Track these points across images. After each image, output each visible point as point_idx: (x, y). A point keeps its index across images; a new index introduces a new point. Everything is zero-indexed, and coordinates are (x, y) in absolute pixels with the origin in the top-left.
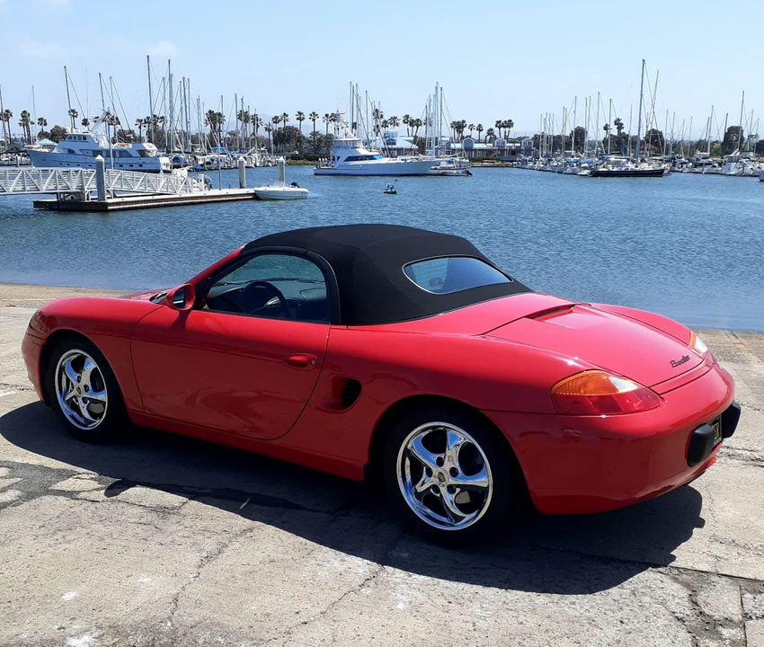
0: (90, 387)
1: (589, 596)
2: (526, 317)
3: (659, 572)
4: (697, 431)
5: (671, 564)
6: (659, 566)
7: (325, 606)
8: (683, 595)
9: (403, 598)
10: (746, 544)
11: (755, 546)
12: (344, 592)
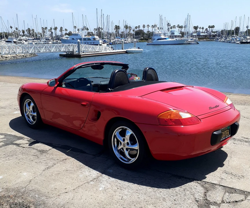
0: (32, 111)
1: (168, 190)
2: (161, 90)
3: (198, 183)
4: (214, 133)
5: (203, 180)
6: (198, 180)
7: (76, 187)
8: (202, 192)
9: (103, 186)
10: (236, 175)
11: (239, 175)
12: (84, 182)
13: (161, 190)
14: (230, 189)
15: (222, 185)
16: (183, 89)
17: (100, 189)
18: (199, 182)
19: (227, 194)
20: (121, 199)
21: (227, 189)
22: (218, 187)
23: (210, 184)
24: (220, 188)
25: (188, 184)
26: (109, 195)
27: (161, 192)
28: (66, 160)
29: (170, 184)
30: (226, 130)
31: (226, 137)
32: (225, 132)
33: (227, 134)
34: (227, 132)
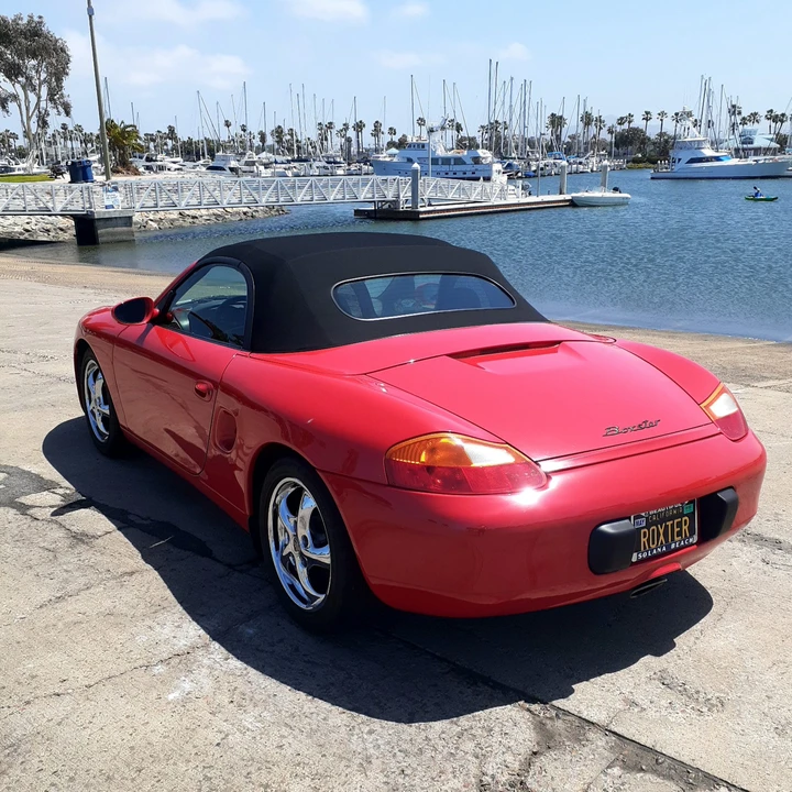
0: (102, 400)
1: (403, 727)
3: (528, 710)
4: (605, 528)
5: (554, 703)
7: (97, 679)
8: (522, 751)
9: (187, 686)
10: (698, 692)
11: (709, 697)
12: (136, 665)
13: (377, 724)
14: (640, 752)
15: (616, 730)
16: (555, 351)
17: (171, 697)
19: (616, 771)
20: (218, 744)
21: (628, 751)
22: (600, 735)
23: (572, 719)
24: (600, 741)
26: (185, 722)
27: (371, 732)
28: (132, 573)
29: (425, 704)
30: (672, 518)
31: (673, 546)
32: (667, 527)
33: (679, 534)
34: (679, 525)
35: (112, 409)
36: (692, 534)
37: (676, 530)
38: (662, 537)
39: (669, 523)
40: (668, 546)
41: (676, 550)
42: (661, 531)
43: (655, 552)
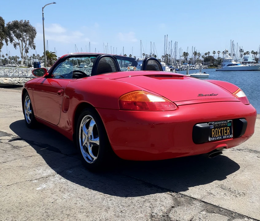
5: (181, 193)
6: (173, 192)
7: (11, 184)
8: (168, 206)
9: (44, 186)
10: (235, 191)
11: (240, 192)
12: (27, 180)
13: (113, 198)
14: (213, 207)
15: (204, 201)
17: (38, 189)
18: (173, 194)
19: (204, 212)
20: (52, 202)
21: (209, 207)
22: (198, 202)
23: (188, 197)
24: (198, 204)
25: (156, 194)
26: (41, 196)
27: (111, 200)
28: (31, 156)
29: (132, 192)
30: (224, 127)
31: (224, 137)
32: (221, 130)
33: (226, 133)
34: (226, 130)
35: (32, 112)
36: (231, 134)
37: (225, 131)
38: (220, 133)
39: (222, 128)
40: (222, 137)
41: (225, 139)
42: (220, 131)
43: (217, 138)
